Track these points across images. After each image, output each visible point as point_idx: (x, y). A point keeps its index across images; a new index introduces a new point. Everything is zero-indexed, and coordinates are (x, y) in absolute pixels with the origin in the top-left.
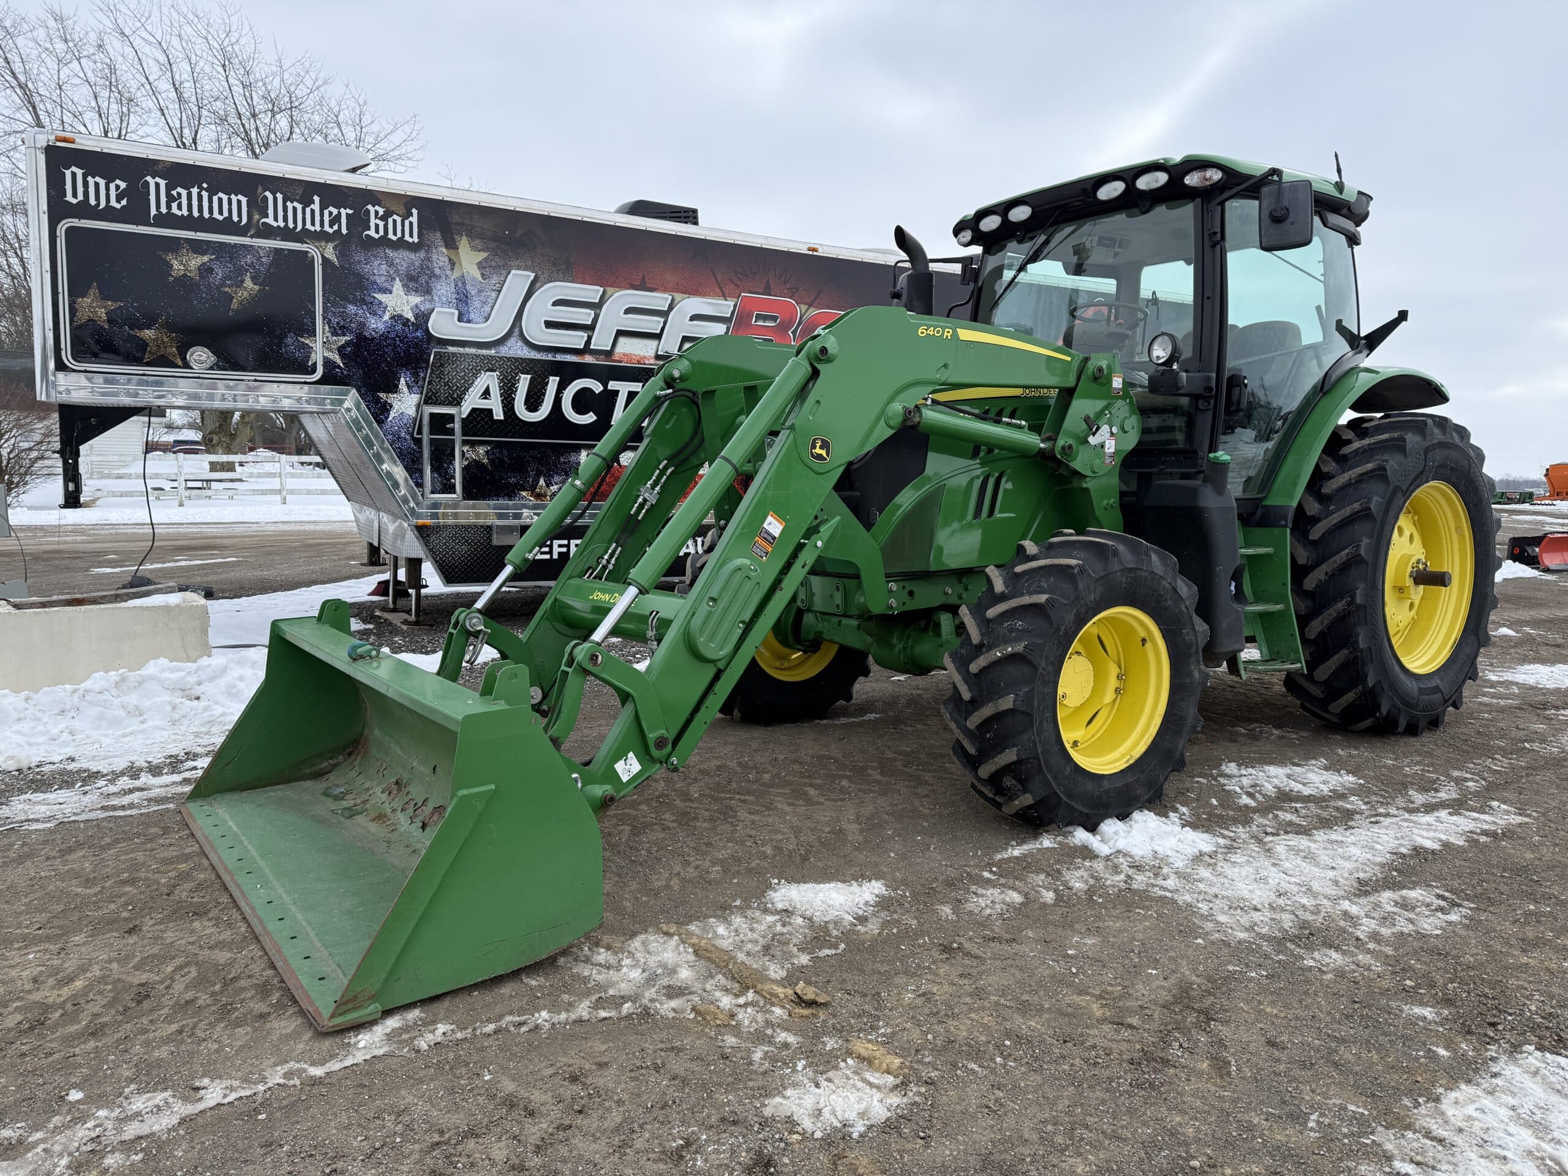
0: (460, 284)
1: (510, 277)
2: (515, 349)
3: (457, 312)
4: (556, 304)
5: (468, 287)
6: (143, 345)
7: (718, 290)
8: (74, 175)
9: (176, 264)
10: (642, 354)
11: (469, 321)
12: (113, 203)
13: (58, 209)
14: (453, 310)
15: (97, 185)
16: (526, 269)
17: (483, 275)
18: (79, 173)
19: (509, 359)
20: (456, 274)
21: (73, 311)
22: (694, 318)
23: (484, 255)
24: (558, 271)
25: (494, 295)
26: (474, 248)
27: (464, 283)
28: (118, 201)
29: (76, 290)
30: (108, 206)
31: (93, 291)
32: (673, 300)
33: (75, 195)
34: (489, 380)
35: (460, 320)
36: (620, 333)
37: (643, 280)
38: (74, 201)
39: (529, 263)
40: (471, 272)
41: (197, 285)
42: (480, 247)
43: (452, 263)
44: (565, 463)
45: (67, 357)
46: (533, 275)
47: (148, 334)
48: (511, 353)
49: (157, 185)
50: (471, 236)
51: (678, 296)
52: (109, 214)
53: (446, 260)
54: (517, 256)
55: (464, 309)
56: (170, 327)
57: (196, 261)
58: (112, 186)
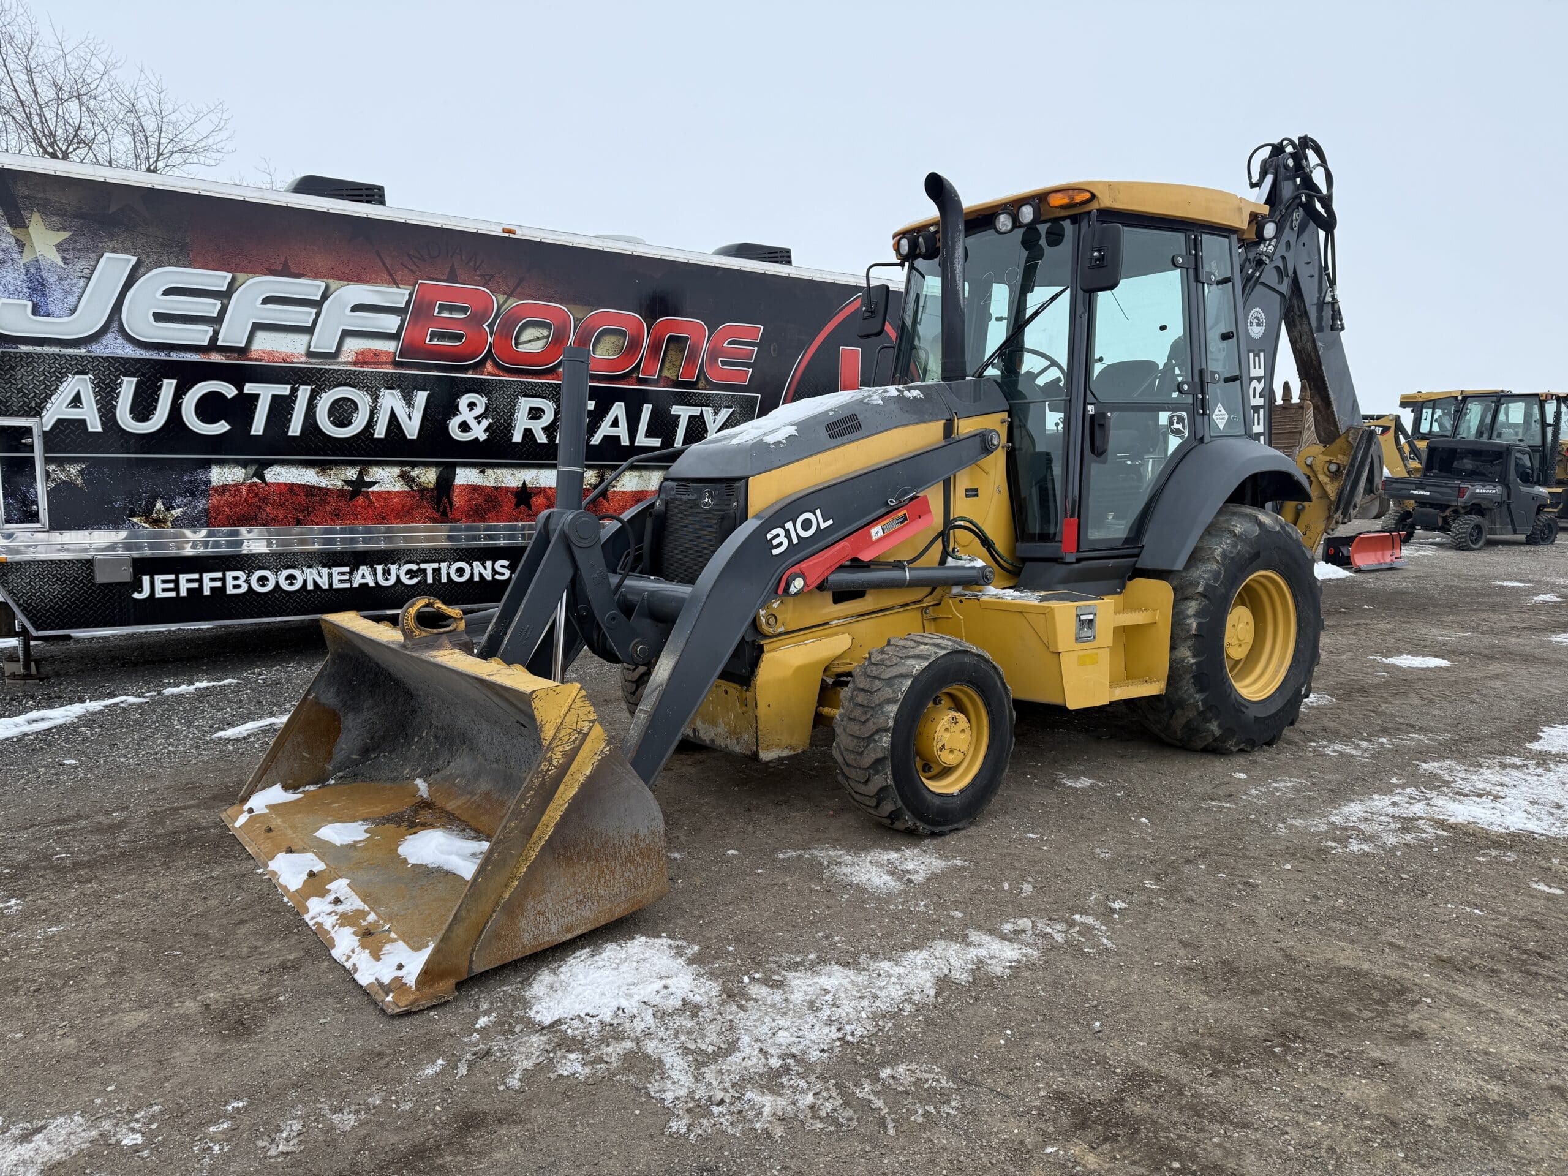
0: (32, 270)
1: (102, 261)
2: (114, 347)
3: (30, 304)
4: (167, 292)
5: (45, 274)
7: (387, 276)
10: (289, 351)
11: (48, 315)
14: (24, 302)
16: (125, 251)
17: (64, 259)
19: (106, 359)
20: (27, 258)
22: (356, 308)
23: (66, 235)
24: (169, 253)
25: (81, 283)
26: (50, 227)
27: (39, 269)
32: (327, 288)
34: (80, 384)
35: (35, 312)
36: (257, 327)
37: (286, 265)
39: (128, 244)
40: (48, 255)
42: (59, 226)
43: (21, 246)
44: (191, 482)
46: (134, 259)
48: (109, 352)
50: (47, 211)
51: (334, 284)
53: (13, 242)
54: (111, 237)
55: (40, 300)
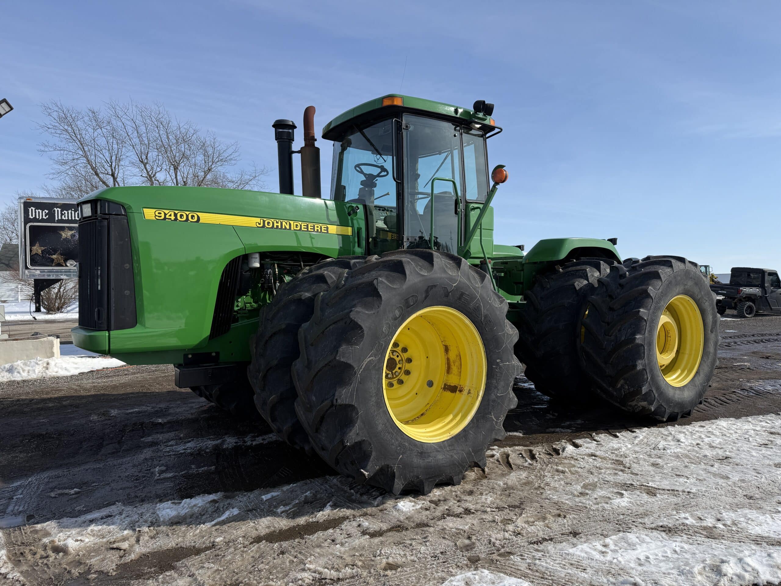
6: (52, 260)
8: (32, 210)
9: (63, 235)
12: (44, 217)
13: (27, 220)
15: (39, 212)
18: (34, 209)
21: (31, 251)
28: (45, 216)
29: (32, 244)
30: (42, 218)
31: (37, 244)
33: (32, 216)
38: (32, 218)
41: (70, 240)
45: (29, 265)
47: (54, 257)
49: (58, 211)
52: (43, 221)
56: (61, 254)
57: (70, 233)
58: (44, 212)
